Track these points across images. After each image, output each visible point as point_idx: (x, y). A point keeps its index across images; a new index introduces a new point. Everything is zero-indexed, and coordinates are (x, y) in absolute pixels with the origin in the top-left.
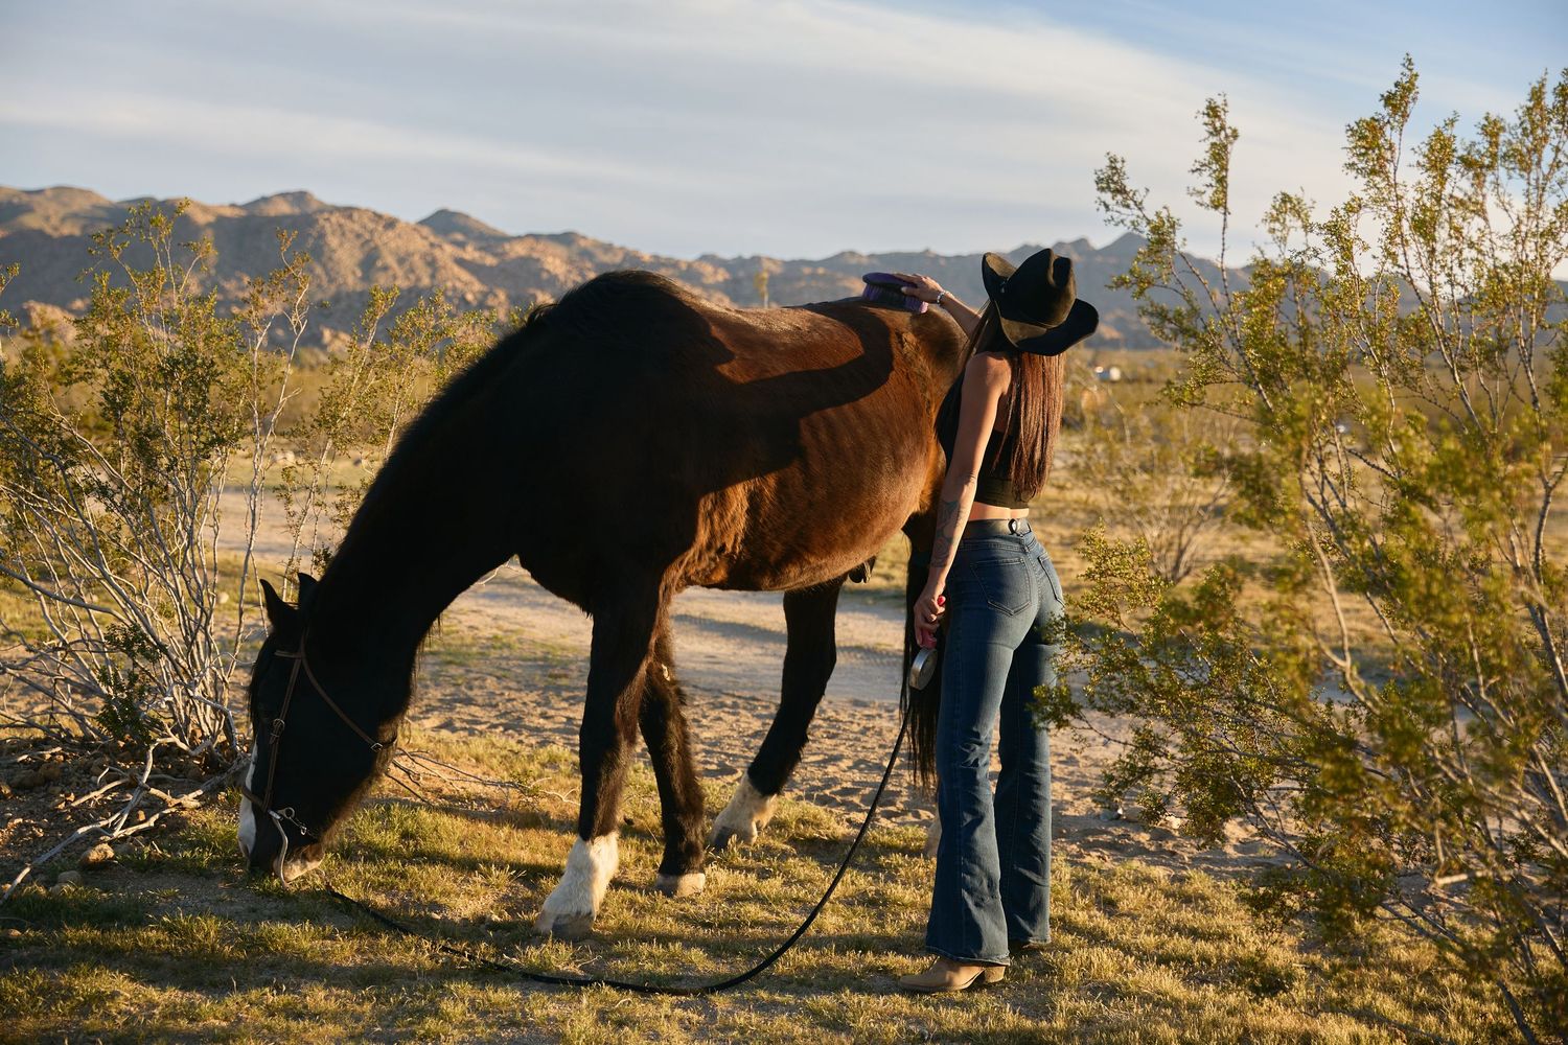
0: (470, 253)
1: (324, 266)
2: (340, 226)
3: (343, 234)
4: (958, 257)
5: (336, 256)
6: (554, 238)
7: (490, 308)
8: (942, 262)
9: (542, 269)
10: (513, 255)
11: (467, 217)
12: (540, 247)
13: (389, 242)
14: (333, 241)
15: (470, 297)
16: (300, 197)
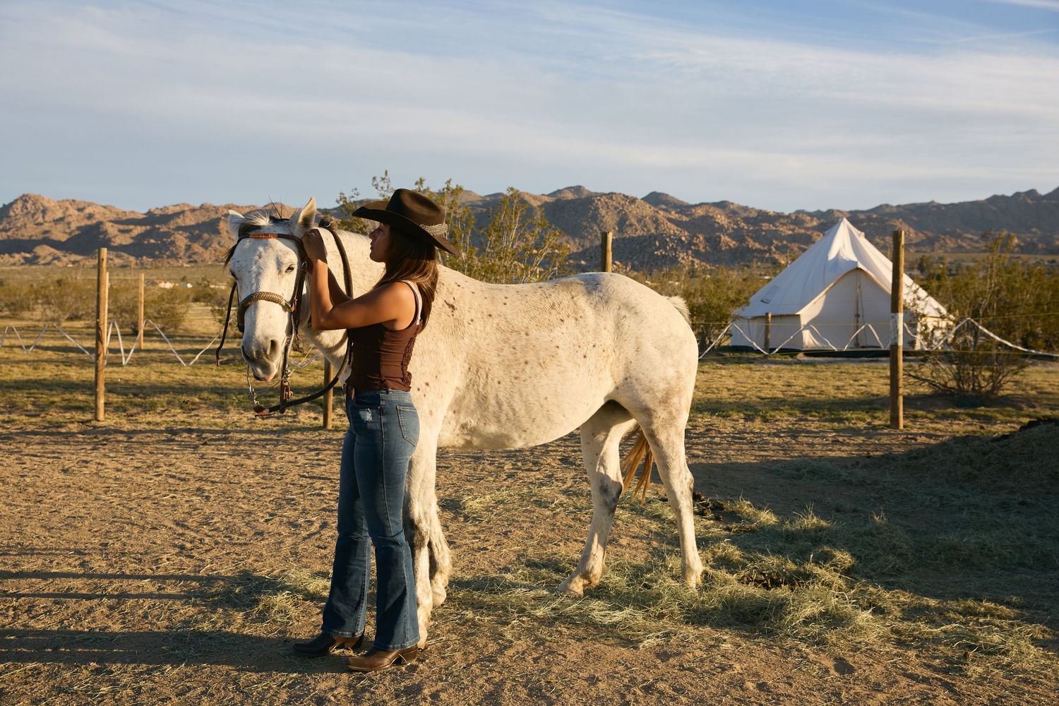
0: (674, 215)
1: (598, 226)
2: (606, 203)
3: (608, 208)
4: (952, 204)
5: (604, 220)
6: (715, 205)
7: (695, 245)
8: (943, 208)
9: (715, 222)
10: (697, 215)
11: (667, 195)
12: (711, 210)
13: (633, 211)
14: (603, 212)
15: (683, 239)
16: (578, 189)
